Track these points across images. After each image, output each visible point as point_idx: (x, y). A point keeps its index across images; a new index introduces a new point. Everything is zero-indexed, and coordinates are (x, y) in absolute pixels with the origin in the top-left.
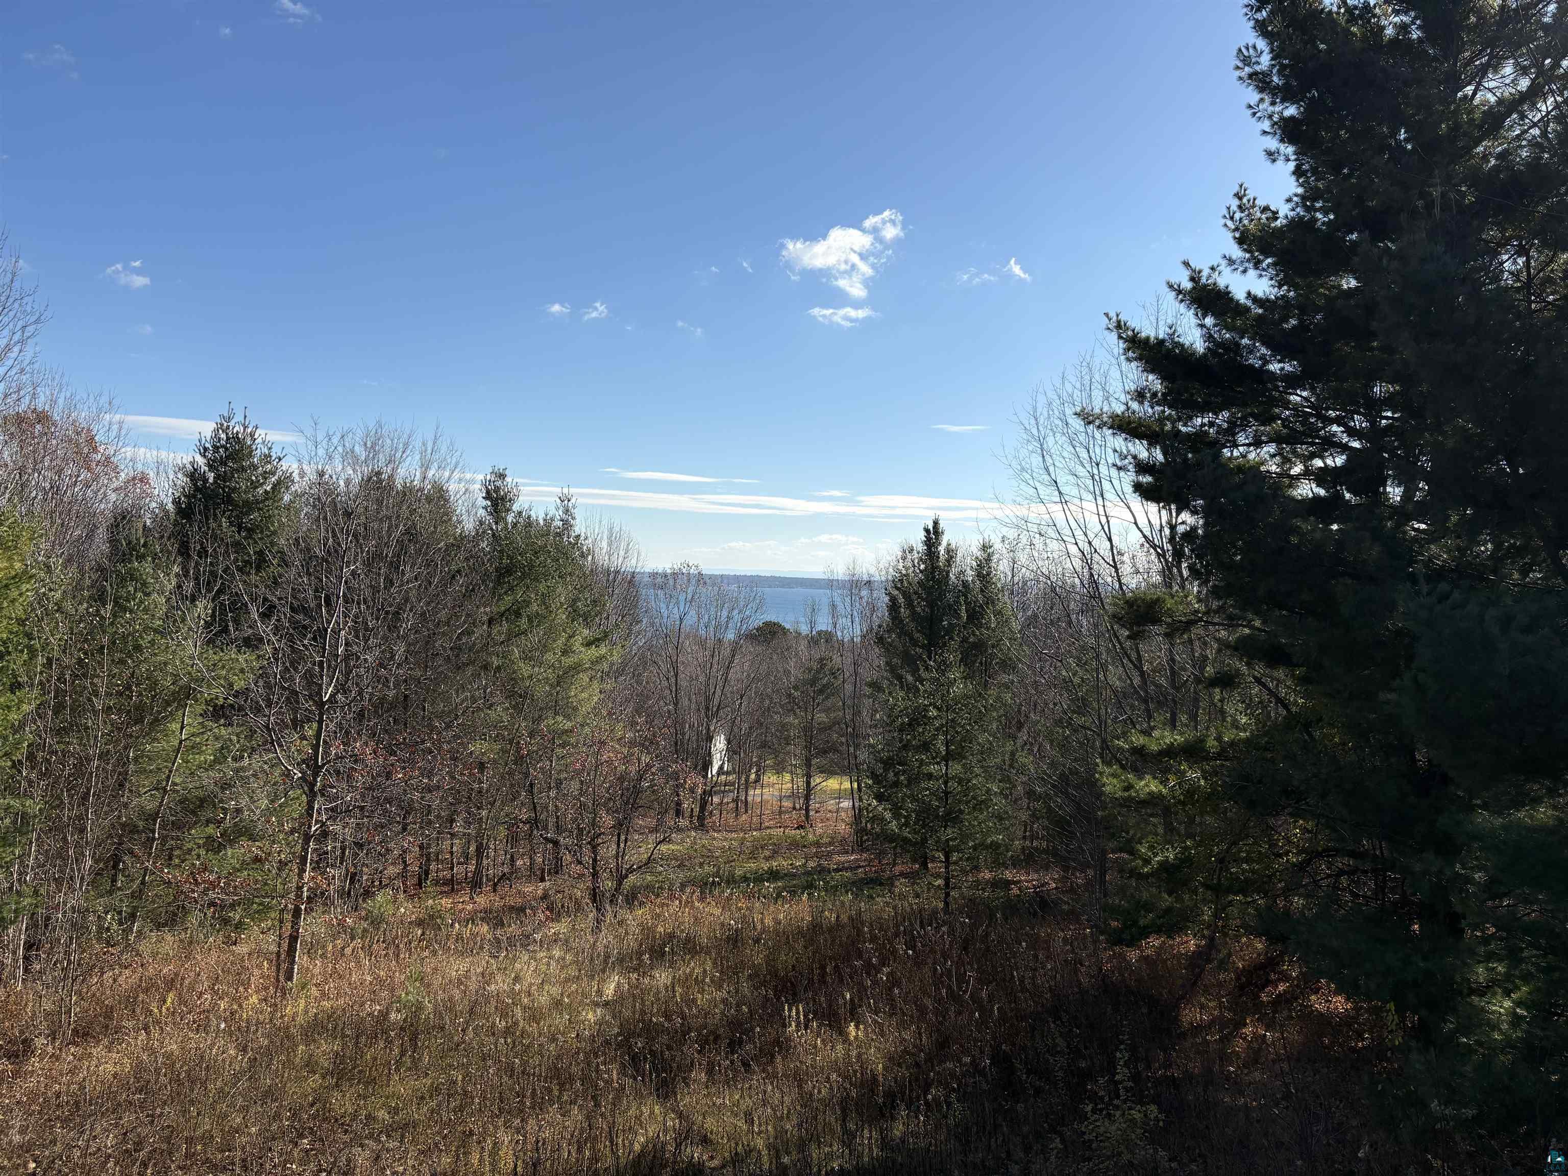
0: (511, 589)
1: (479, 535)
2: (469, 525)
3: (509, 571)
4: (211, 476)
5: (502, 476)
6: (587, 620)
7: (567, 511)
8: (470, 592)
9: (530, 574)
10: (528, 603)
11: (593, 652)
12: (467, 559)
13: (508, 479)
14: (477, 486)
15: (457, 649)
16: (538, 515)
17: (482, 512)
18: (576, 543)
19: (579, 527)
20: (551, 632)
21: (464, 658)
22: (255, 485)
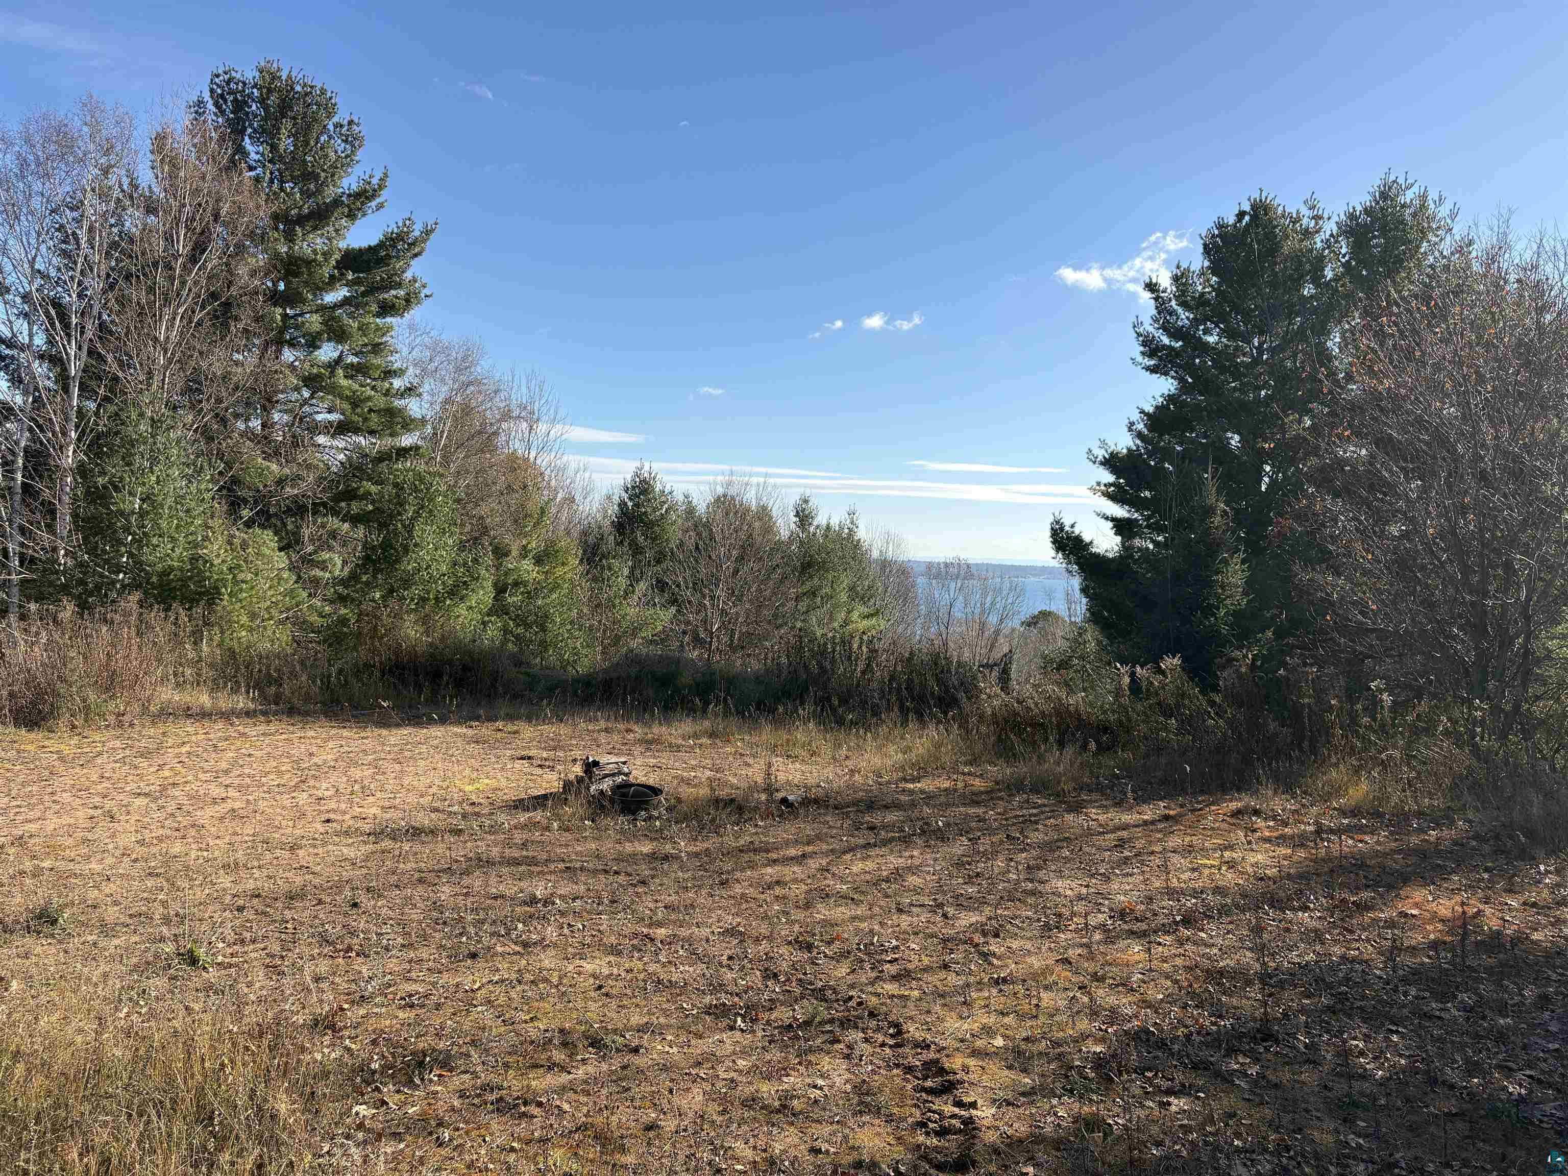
0: (811, 577)
1: (791, 540)
2: (784, 534)
3: (810, 565)
4: (630, 504)
5: (806, 501)
6: (863, 600)
7: (852, 523)
8: (784, 578)
9: (823, 566)
10: (820, 587)
11: (866, 623)
12: (783, 558)
13: (810, 504)
14: (791, 508)
15: (776, 616)
16: (835, 522)
17: (793, 526)
18: (857, 545)
19: (862, 534)
20: (836, 606)
21: (780, 621)
22: (655, 510)
